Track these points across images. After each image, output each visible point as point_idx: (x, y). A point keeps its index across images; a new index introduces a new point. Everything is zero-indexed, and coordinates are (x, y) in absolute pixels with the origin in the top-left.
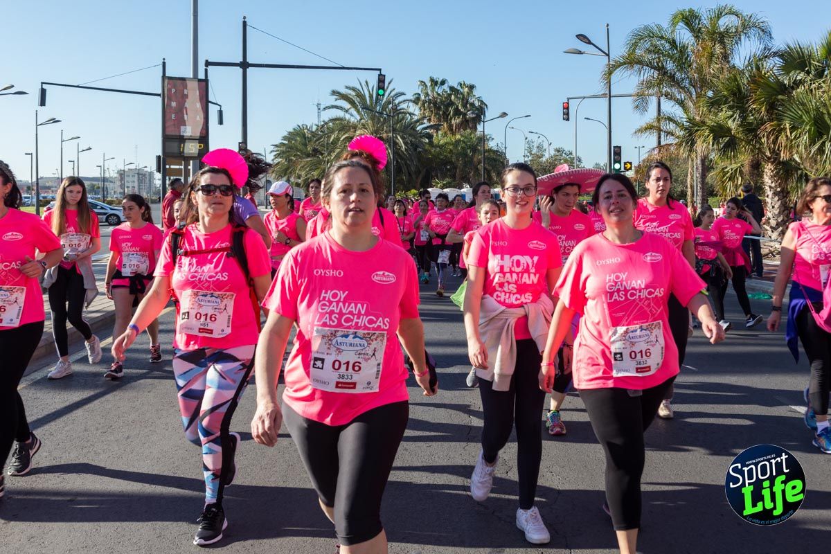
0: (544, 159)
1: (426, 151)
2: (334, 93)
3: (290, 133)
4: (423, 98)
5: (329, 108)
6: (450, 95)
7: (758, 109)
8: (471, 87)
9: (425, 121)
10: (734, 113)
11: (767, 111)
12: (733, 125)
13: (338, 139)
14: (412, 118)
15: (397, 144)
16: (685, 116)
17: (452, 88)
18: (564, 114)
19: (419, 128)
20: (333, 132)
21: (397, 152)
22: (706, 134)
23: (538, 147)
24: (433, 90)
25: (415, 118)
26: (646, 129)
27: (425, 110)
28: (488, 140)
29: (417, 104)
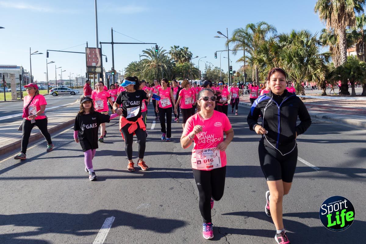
0: (211, 70)
1: (173, 69)
2: (143, 51)
3: (130, 64)
4: (172, 52)
5: (142, 56)
6: (181, 51)
7: (272, 54)
8: (187, 48)
9: (173, 59)
10: (265, 55)
11: (275, 54)
12: (264, 59)
13: (145, 66)
14: (169, 58)
15: (164, 67)
16: (251, 56)
17: (181, 49)
18: (215, 56)
19: (171, 62)
20: (144, 63)
21: (164, 69)
22: (257, 62)
23: (209, 67)
24: (175, 50)
25: (170, 58)
26: (240, 60)
27: (173, 56)
28: (193, 65)
29: (170, 54)
